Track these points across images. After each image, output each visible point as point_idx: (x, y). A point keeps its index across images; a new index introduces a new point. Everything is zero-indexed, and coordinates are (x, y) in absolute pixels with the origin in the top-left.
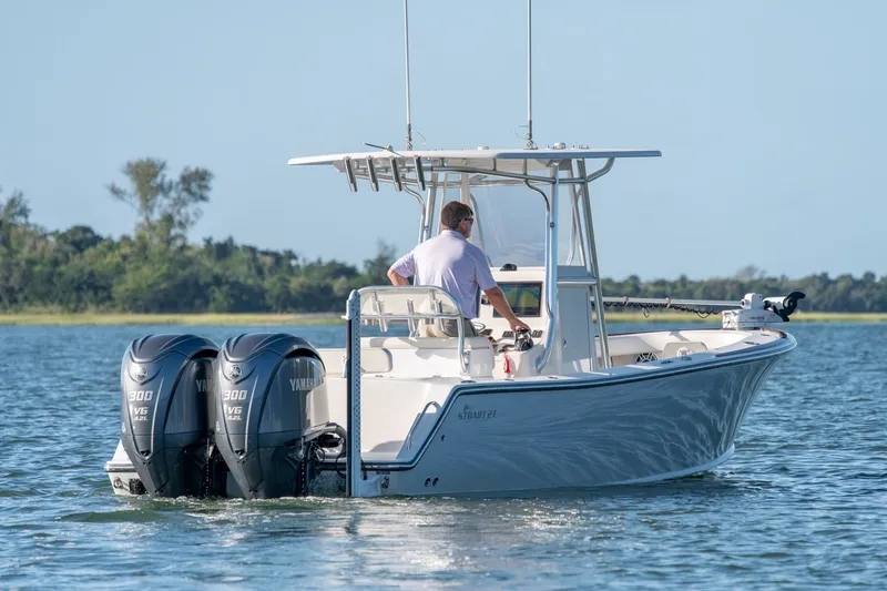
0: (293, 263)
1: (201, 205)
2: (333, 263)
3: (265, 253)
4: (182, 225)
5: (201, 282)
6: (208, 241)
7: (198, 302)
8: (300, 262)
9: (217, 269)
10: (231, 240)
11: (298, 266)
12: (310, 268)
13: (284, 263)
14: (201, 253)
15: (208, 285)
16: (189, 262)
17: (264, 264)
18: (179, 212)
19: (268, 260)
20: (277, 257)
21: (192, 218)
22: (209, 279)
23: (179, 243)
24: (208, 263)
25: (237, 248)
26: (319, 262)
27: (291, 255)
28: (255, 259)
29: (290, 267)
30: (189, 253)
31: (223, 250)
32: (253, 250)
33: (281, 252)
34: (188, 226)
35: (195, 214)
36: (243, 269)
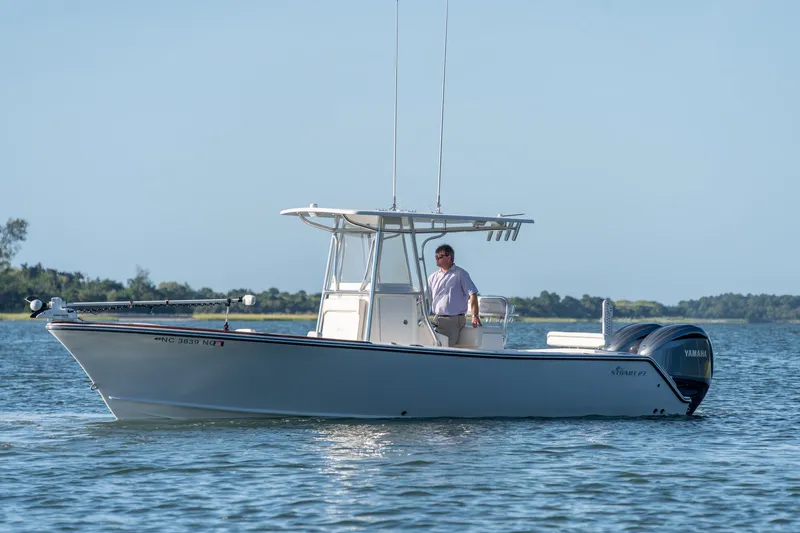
0: (81, 280)
1: (20, 242)
2: (107, 281)
3: (63, 274)
4: (7, 255)
5: (20, 292)
6: (24, 266)
7: (17, 305)
8: (86, 280)
9: (30, 284)
10: (40, 265)
11: (84, 283)
12: (91, 284)
13: (75, 280)
14: (20, 273)
15: (24, 295)
16: (13, 279)
17: (62, 281)
18: (5, 247)
19: (64, 279)
20: (70, 277)
21: (14, 251)
22: (25, 290)
23: (5, 267)
24: (24, 280)
25: (44, 271)
26: (98, 280)
27: (79, 276)
28: (55, 278)
29: (79, 283)
30: (11, 274)
31: (35, 272)
32: (54, 272)
33: (73, 274)
34: (11, 257)
35: (16, 248)
36: (48, 285)
